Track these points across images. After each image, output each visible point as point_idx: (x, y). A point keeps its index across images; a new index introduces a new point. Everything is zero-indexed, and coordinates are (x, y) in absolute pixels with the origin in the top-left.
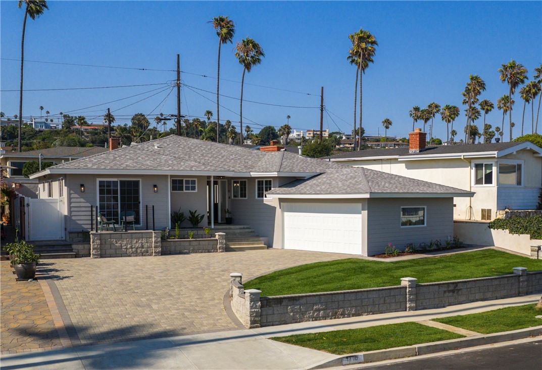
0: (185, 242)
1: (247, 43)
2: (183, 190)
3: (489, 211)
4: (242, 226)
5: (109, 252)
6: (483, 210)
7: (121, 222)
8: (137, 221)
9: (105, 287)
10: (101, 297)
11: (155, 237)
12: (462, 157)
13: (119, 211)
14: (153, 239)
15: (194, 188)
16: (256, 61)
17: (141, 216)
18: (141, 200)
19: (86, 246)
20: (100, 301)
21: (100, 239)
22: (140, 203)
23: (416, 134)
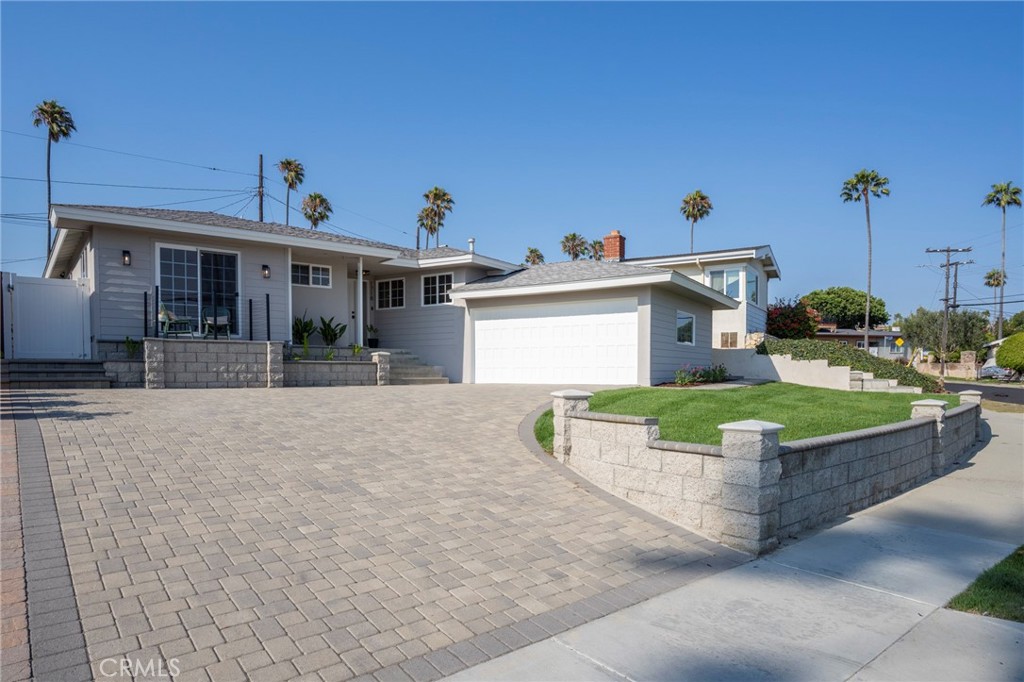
0: (323, 366)
1: (313, 198)
2: (308, 283)
3: (735, 335)
4: (399, 350)
5: (181, 377)
6: (723, 335)
7: (203, 326)
8: (233, 327)
9: (192, 434)
10: (185, 461)
11: (272, 351)
12: (697, 262)
13: (199, 307)
14: (269, 356)
15: (326, 282)
16: (323, 217)
17: (240, 320)
18: (240, 290)
19: (135, 366)
20: (187, 474)
21: (164, 352)
22: (237, 295)
23: (615, 237)
